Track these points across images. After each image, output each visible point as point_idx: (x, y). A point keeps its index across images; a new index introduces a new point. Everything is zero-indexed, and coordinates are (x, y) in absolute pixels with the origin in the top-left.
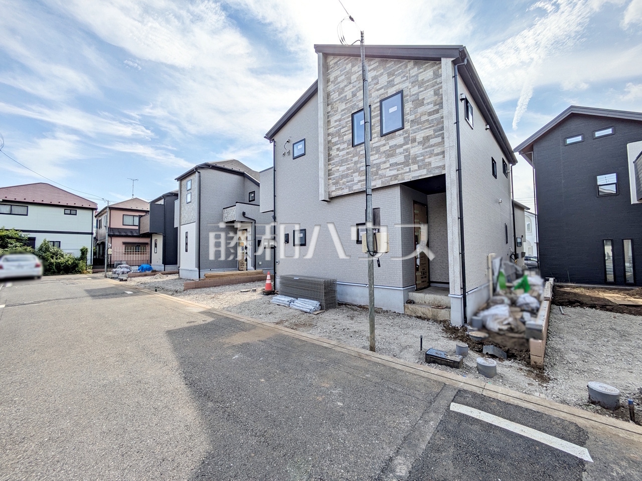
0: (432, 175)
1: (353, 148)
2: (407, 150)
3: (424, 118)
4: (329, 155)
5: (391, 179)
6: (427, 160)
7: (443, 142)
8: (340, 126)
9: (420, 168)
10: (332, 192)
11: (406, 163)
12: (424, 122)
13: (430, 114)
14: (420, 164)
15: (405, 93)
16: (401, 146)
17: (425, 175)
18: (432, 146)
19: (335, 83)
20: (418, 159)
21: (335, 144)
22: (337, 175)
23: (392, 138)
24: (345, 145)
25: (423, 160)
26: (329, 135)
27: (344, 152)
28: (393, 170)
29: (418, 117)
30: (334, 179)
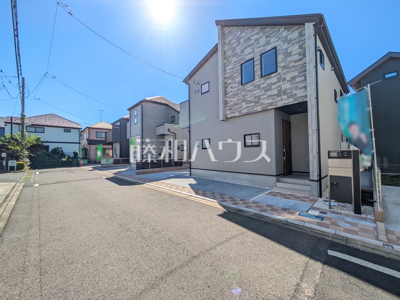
0: (297, 102)
1: (242, 86)
2: (279, 86)
3: (291, 65)
4: (226, 91)
5: (268, 105)
6: (294, 92)
7: (305, 80)
8: (233, 72)
9: (288, 97)
10: (228, 115)
11: (279, 95)
12: (292, 67)
13: (296, 62)
14: (289, 95)
15: (278, 49)
16: (275, 83)
17: (292, 102)
18: (297, 83)
19: (229, 45)
20: (287, 91)
21: (230, 84)
22: (231, 104)
23: (269, 78)
24: (237, 85)
25: (291, 92)
26: (225, 78)
27: (236, 89)
28: (269, 99)
29: (287, 64)
30: (229, 107)
